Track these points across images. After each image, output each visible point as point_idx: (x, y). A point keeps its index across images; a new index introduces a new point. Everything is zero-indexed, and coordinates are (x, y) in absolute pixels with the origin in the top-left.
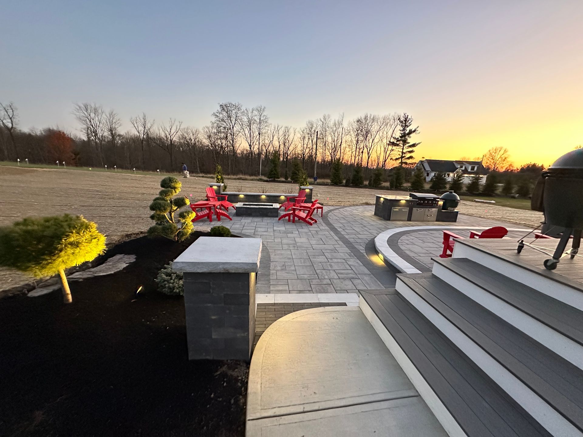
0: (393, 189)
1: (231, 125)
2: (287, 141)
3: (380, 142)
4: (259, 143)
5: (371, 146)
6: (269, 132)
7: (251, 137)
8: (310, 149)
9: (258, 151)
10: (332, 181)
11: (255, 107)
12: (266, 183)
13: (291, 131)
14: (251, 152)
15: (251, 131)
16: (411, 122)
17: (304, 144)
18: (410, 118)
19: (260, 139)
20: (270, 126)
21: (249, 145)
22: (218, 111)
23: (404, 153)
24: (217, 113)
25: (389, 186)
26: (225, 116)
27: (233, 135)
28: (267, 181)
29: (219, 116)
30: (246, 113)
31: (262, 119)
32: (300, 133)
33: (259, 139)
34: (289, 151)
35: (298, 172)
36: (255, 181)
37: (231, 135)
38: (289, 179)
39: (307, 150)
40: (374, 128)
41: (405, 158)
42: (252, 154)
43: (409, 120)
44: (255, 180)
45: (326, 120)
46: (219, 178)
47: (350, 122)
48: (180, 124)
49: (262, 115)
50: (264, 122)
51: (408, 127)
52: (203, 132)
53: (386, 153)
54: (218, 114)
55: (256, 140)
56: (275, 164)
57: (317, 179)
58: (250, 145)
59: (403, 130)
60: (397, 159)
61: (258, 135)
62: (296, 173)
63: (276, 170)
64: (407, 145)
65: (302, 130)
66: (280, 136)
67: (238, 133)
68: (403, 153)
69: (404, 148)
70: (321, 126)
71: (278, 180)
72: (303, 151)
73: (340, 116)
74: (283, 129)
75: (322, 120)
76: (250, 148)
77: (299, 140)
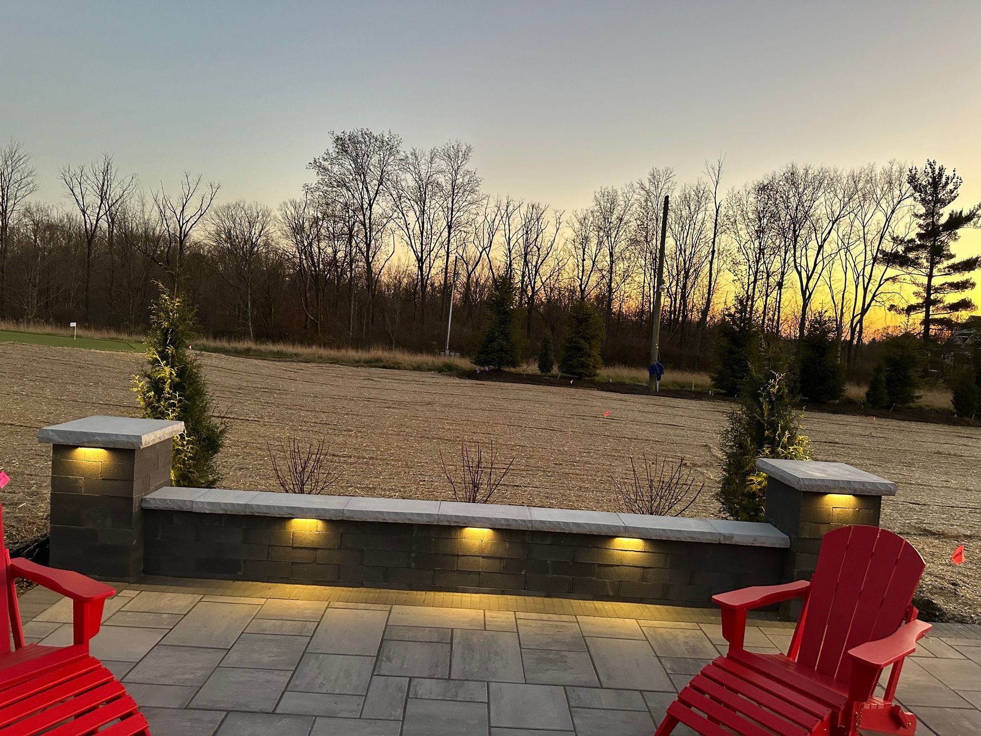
0: (967, 419)
1: (366, 196)
2: (535, 249)
3: (842, 252)
4: (448, 253)
5: (815, 265)
6: (480, 219)
7: (425, 234)
8: (604, 273)
9: (441, 277)
10: (719, 382)
11: (440, 146)
12: (468, 382)
13: (549, 217)
14: (422, 279)
15: (426, 215)
16: (955, 189)
17: (584, 260)
18: (951, 175)
19: (452, 241)
20: (485, 201)
21: (417, 257)
22: (328, 154)
23: (937, 290)
24: (325, 160)
25: (952, 407)
26: (348, 170)
27: (368, 227)
28: (470, 375)
29: (330, 168)
30: (413, 164)
31: (459, 181)
32: (572, 227)
33: (449, 241)
34: (538, 277)
35: (587, 346)
36: (430, 374)
37: (364, 225)
38: (555, 370)
39: (594, 278)
40: (822, 208)
41: (941, 305)
42: (424, 287)
43: (947, 184)
44: (430, 370)
45: (660, 186)
46: (163, 380)
47: (736, 192)
48: (214, 190)
49: (461, 172)
50: (465, 190)
51: (944, 203)
52: (280, 218)
53: (865, 289)
54: (326, 164)
55: (438, 244)
56: (506, 313)
57: (661, 372)
58: (420, 260)
59: (926, 215)
60: (911, 309)
61: (446, 230)
62: (579, 349)
63: (506, 336)
64: (946, 263)
65: (581, 216)
66: (512, 232)
67: (385, 221)
68: (929, 288)
69: (935, 271)
70: (641, 203)
71: (512, 370)
72: (581, 280)
73: (711, 170)
74: (524, 209)
75: (647, 185)
76: (421, 268)
77: (570, 246)
